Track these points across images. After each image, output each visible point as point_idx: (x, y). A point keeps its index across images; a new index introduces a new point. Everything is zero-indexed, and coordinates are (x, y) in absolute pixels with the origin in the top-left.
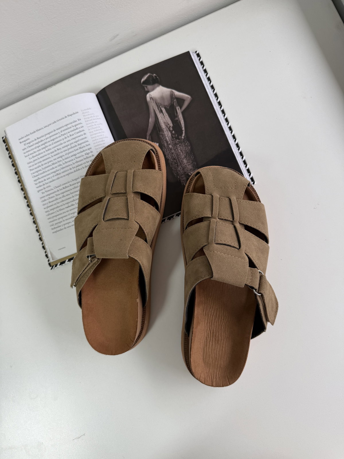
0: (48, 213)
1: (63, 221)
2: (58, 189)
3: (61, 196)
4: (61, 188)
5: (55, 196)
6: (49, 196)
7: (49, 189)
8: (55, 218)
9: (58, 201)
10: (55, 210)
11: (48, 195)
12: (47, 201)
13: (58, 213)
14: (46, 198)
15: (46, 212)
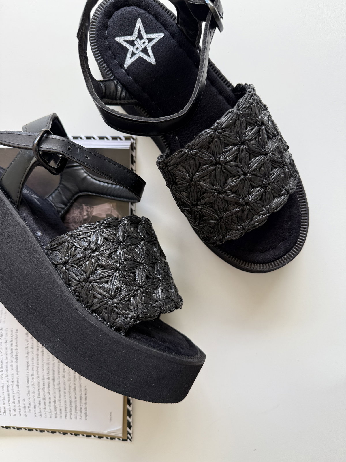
0: (58, 416)
1: (75, 403)
2: (31, 392)
3: (42, 392)
4: (31, 388)
5: (39, 399)
6: (37, 407)
7: (27, 402)
8: (68, 410)
9: (47, 398)
10: (58, 406)
11: (35, 407)
12: (43, 411)
13: (63, 404)
14: (38, 410)
15: (56, 417)
